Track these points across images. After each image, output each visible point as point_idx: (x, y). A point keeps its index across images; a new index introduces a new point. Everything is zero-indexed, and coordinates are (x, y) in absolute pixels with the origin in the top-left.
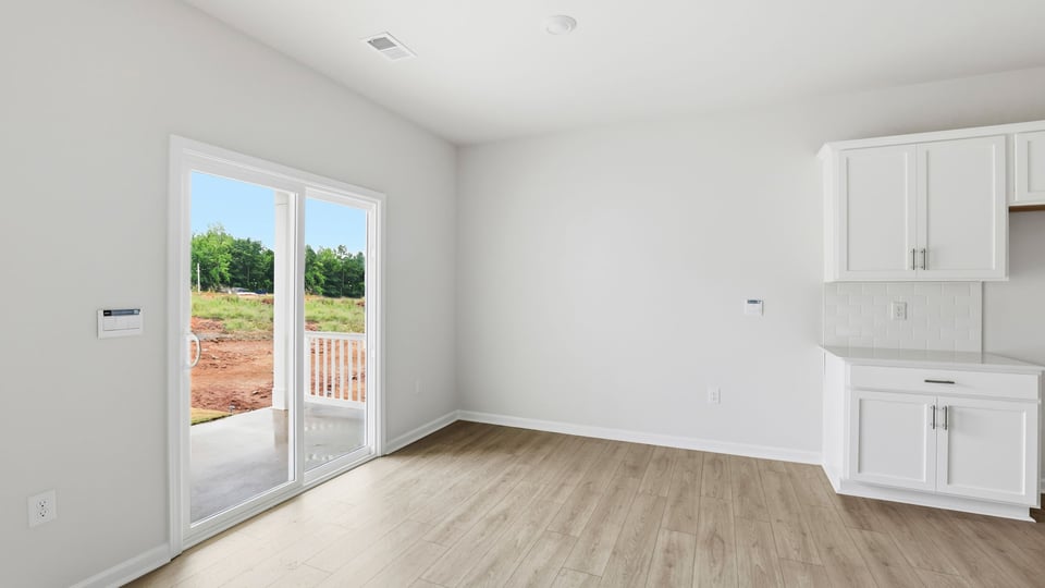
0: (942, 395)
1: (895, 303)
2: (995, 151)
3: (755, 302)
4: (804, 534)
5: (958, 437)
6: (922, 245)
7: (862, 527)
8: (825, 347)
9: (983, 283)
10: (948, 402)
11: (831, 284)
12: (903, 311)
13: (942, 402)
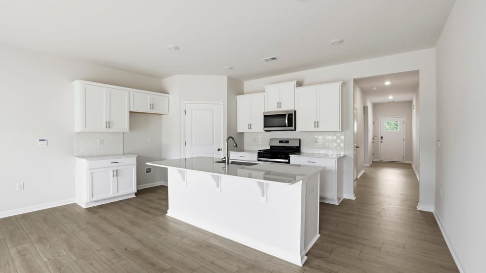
0: (115, 166)
1: (100, 139)
2: (126, 94)
3: (43, 140)
4: (78, 223)
5: (120, 178)
6: (108, 121)
7: (95, 214)
8: (76, 157)
9: (123, 133)
10: (117, 168)
11: (78, 133)
12: (102, 142)
13: (115, 169)
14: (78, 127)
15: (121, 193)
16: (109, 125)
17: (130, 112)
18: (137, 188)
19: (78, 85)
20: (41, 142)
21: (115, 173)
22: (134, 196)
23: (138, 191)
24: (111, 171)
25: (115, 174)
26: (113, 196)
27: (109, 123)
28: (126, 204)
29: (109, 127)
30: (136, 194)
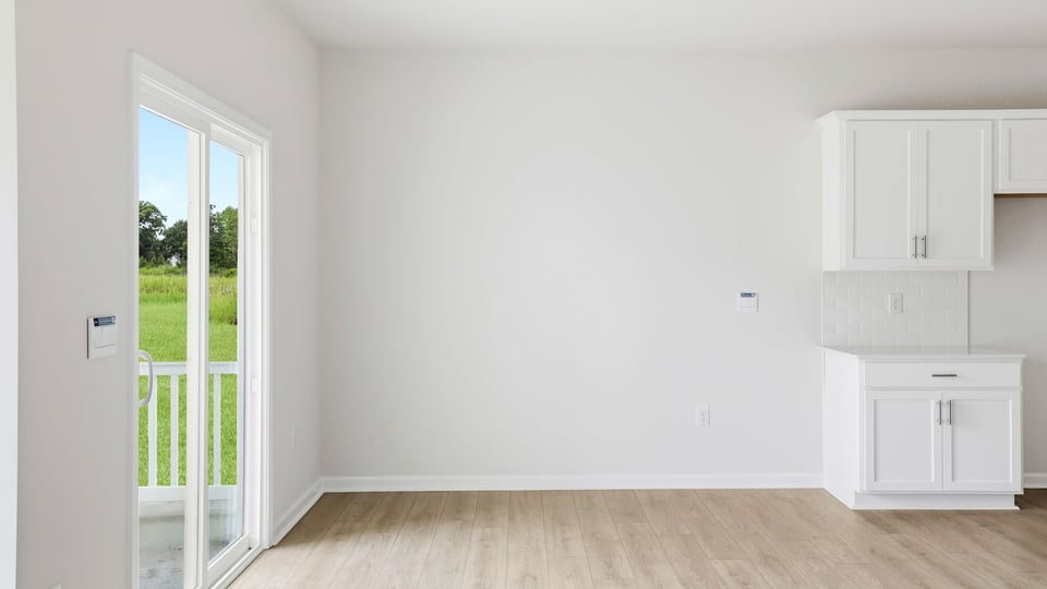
14: (833, 256)
15: (965, 483)
16: (923, 246)
17: (996, 196)
18: (1025, 480)
19: (832, 127)
20: (745, 299)
21: (946, 410)
22: (1011, 506)
23: (1025, 490)
24: (933, 402)
25: (946, 416)
26: (937, 489)
27: (925, 239)
28: (984, 525)
29: (925, 256)
30: (1018, 500)
